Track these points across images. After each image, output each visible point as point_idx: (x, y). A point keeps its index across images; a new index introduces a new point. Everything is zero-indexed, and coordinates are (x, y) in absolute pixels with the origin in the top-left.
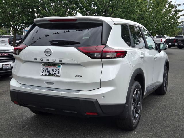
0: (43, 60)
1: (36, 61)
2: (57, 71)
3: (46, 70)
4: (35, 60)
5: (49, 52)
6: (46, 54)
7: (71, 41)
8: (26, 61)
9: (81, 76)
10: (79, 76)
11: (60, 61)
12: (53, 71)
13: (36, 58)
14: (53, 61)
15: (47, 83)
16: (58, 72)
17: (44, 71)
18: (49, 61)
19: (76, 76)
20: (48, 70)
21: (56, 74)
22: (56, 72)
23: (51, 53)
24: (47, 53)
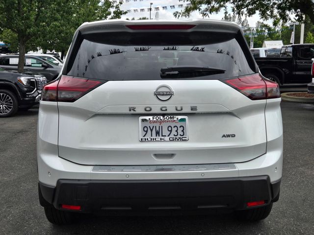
0: (151, 110)
1: (132, 112)
2: (180, 130)
3: (152, 130)
4: (130, 110)
5: (167, 92)
6: (160, 97)
7: (210, 67)
8: (96, 115)
9: (233, 136)
10: (228, 136)
11: (192, 110)
12: (171, 131)
13: (133, 106)
14: (177, 110)
15: (157, 155)
16: (183, 131)
17: (147, 131)
18: (166, 110)
19: (224, 136)
20: (158, 129)
21: (179, 136)
22: (177, 131)
23: (170, 94)
24: (163, 95)
